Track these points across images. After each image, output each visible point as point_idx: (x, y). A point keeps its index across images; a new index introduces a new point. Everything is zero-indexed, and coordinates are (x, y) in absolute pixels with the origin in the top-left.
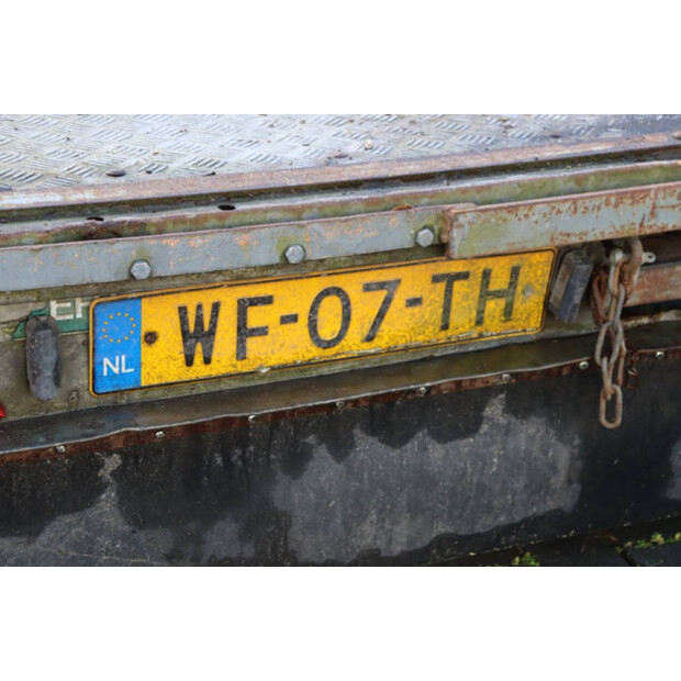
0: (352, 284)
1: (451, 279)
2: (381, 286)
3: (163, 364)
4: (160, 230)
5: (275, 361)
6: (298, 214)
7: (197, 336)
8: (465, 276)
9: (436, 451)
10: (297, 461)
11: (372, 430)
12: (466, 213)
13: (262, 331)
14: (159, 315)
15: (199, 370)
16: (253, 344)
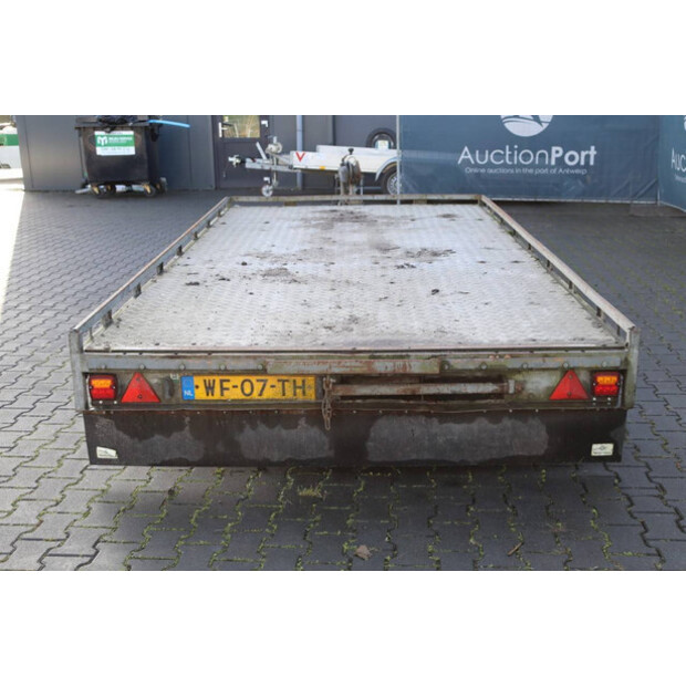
0: (253, 379)
1: (284, 381)
2: (262, 381)
3: (200, 394)
5: (232, 397)
7: (209, 388)
8: (287, 381)
9: (284, 432)
10: (241, 429)
11: (263, 423)
12: (271, 361)
13: (227, 389)
14: (198, 381)
15: (210, 397)
16: (225, 392)
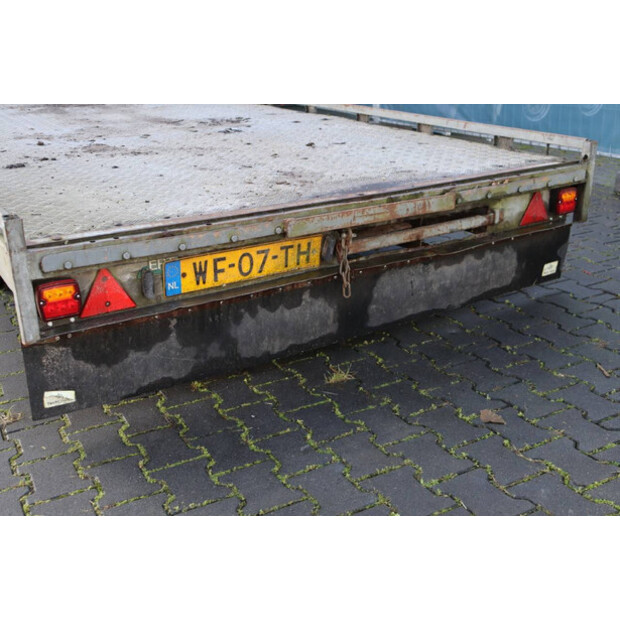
0: (253, 251)
1: (287, 248)
2: (263, 252)
3: (189, 285)
4: (188, 233)
5: (228, 282)
6: (234, 224)
7: (200, 274)
8: (291, 247)
9: (287, 313)
10: (238, 319)
11: (264, 306)
12: (292, 222)
13: (222, 271)
14: (186, 266)
15: (202, 286)
16: (220, 275)
